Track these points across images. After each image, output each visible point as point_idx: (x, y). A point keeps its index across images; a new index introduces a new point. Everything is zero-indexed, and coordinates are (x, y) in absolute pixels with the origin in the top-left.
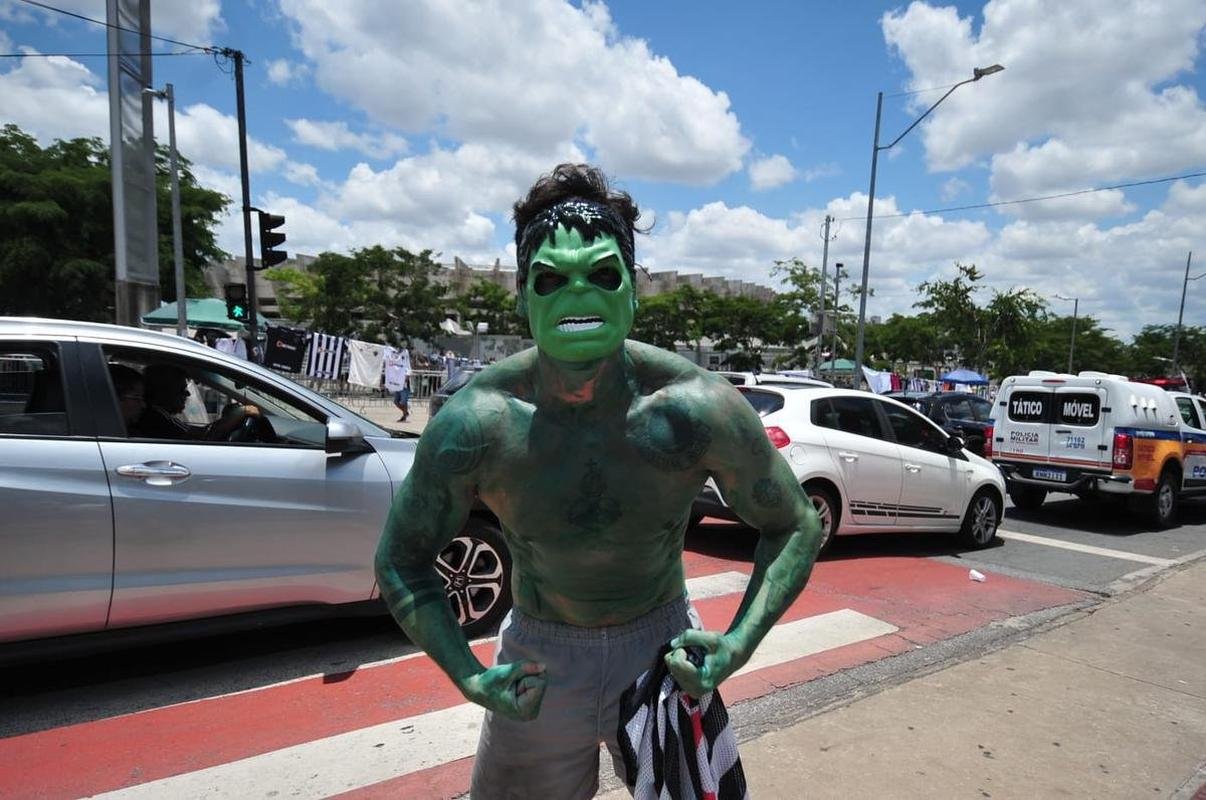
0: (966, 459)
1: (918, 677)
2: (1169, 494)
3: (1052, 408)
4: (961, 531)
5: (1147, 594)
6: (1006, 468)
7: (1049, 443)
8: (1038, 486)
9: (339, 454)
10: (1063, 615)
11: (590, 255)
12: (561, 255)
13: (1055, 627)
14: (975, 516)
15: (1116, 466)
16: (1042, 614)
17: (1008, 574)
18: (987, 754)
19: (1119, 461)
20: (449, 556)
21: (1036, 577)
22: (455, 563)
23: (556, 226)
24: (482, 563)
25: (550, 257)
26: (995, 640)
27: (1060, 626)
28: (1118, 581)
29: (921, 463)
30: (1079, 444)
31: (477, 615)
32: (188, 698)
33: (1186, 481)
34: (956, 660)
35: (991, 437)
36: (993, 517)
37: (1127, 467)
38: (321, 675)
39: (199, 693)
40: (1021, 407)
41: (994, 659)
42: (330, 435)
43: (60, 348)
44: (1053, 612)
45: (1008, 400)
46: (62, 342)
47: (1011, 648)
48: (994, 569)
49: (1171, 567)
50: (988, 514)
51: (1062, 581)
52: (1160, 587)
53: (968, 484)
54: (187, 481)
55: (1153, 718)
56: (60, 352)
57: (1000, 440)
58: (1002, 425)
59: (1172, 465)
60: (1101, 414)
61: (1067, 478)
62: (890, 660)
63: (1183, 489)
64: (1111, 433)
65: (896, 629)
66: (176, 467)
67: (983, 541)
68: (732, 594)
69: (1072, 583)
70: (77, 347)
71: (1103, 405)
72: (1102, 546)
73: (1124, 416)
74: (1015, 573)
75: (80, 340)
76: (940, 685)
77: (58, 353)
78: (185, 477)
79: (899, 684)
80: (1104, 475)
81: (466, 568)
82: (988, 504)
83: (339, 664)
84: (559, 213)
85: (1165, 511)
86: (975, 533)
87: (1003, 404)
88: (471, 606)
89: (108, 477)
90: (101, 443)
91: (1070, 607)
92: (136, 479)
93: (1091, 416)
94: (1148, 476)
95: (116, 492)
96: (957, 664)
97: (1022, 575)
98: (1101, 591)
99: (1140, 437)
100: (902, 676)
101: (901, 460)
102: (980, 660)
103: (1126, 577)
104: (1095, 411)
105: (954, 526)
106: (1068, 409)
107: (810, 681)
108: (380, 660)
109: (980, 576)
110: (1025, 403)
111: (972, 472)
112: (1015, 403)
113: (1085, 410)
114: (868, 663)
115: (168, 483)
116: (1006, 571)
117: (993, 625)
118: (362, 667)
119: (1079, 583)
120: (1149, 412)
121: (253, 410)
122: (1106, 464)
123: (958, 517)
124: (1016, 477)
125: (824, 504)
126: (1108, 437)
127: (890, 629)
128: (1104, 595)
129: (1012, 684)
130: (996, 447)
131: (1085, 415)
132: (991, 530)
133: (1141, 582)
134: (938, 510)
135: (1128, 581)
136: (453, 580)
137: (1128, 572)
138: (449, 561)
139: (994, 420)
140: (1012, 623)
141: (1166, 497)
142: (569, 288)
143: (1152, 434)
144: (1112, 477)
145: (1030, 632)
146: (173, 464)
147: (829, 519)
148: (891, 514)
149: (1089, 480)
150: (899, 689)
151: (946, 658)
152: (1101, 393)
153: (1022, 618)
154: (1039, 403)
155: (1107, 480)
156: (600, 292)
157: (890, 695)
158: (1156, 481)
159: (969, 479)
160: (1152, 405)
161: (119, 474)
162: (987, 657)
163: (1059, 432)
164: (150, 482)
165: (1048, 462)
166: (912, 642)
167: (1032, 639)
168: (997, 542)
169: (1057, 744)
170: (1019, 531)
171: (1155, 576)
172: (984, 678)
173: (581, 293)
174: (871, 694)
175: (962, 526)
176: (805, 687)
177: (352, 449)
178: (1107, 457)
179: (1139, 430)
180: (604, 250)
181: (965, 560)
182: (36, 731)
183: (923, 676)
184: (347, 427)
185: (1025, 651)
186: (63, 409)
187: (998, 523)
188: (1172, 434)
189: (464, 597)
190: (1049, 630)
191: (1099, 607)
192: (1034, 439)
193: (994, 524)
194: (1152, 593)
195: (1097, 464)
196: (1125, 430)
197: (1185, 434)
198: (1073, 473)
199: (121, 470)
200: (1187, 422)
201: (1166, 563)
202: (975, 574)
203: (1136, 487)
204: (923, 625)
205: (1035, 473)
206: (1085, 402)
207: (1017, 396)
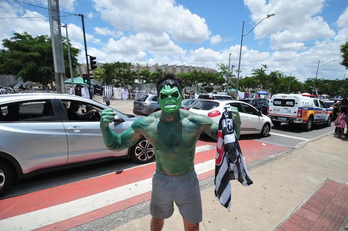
0: (262, 116)
1: (250, 170)
2: (311, 123)
3: (283, 103)
4: (260, 133)
5: (303, 148)
6: (272, 117)
7: (283, 111)
8: (279, 121)
9: (117, 123)
10: (284, 154)
11: (172, 91)
12: (166, 91)
14: (264, 130)
15: (298, 117)
16: (279, 154)
17: (271, 144)
18: (265, 188)
19: (299, 116)
20: (142, 145)
21: (278, 145)
22: (144, 146)
23: (165, 85)
24: (150, 146)
25: (164, 92)
26: (268, 161)
27: (283, 157)
28: (297, 145)
29: (252, 118)
30: (290, 112)
31: (149, 158)
32: (86, 178)
33: (315, 120)
35: (269, 110)
36: (268, 130)
37: (301, 117)
38: (115, 172)
39: (88, 177)
40: (276, 103)
41: (267, 165)
42: (115, 119)
44: (281, 154)
45: (273, 101)
46: (52, 99)
47: (271, 163)
48: (268, 142)
49: (310, 141)
50: (267, 129)
51: (284, 145)
52: (307, 147)
53: (263, 123)
54: (83, 131)
55: (303, 179)
57: (271, 110)
58: (271, 107)
59: (312, 116)
60: (295, 104)
61: (286, 120)
63: (314, 121)
64: (297, 109)
67: (266, 135)
68: (207, 151)
69: (286, 146)
71: (296, 102)
72: (294, 136)
73: (301, 104)
74: (273, 143)
75: (56, 98)
76: (255, 172)
77: (51, 101)
78: (83, 129)
80: (295, 119)
81: (147, 147)
82: (267, 127)
83: (119, 169)
84: (166, 82)
85: (309, 127)
86: (264, 134)
87: (272, 102)
88: (148, 156)
89: (65, 130)
90: (63, 123)
91: (285, 152)
92: (72, 131)
93: (293, 105)
94: (306, 119)
95: (67, 134)
96: (259, 167)
98: (293, 148)
99: (304, 110)
101: (247, 117)
102: (264, 166)
103: (299, 144)
104: (294, 103)
105: (259, 132)
106: (287, 103)
108: (128, 168)
110: (277, 102)
111: (263, 119)
112: (275, 102)
113: (291, 103)
115: (79, 131)
116: (271, 143)
117: (267, 157)
118: (124, 170)
119: (288, 146)
120: (307, 104)
121: (95, 110)
122: (296, 116)
123: (260, 130)
124: (274, 119)
126: (297, 110)
129: (271, 172)
130: (270, 112)
131: (291, 105)
132: (268, 133)
133: (302, 145)
134: (255, 129)
135: (299, 145)
136: (144, 150)
137: (300, 143)
138: (143, 145)
139: (269, 106)
140: (272, 156)
141: (310, 124)
142: (168, 98)
143: (307, 109)
144: (297, 119)
145: (276, 159)
146: (80, 127)
148: (244, 130)
149: (292, 120)
151: (256, 165)
152: (295, 99)
153: (274, 155)
154: (280, 102)
155: (296, 120)
156: (174, 98)
158: (307, 120)
159: (263, 121)
160: (307, 102)
161: (68, 130)
163: (285, 109)
164: (75, 131)
165: (282, 116)
166: (249, 162)
167: (276, 160)
168: (269, 135)
169: (281, 186)
170: (274, 132)
171: (306, 144)
172: (265, 170)
173: (170, 99)
175: (261, 132)
177: (120, 122)
178: (296, 114)
179: (304, 108)
180: (175, 90)
181: (261, 140)
182: (53, 187)
184: (119, 116)
185: (274, 163)
186: (53, 115)
187: (269, 131)
188: (312, 109)
189: (146, 154)
190: (280, 158)
191: (292, 152)
192: (279, 110)
193: (268, 131)
194: (305, 148)
195: (293, 116)
196: (301, 108)
197: (315, 108)
198: (288, 118)
199: (68, 128)
200: (316, 105)
201: (308, 140)
202: (264, 144)
203: (302, 122)
204: (251, 157)
205: (279, 118)
206: (291, 101)
207: (275, 100)
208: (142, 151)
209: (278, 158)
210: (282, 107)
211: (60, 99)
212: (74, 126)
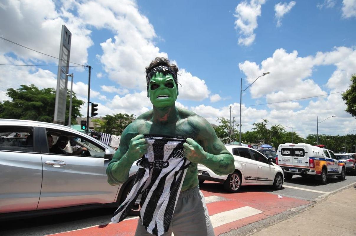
0: (273, 165)
1: (271, 226)
2: (325, 175)
3: (293, 152)
4: (273, 185)
5: (326, 201)
6: (283, 168)
7: (293, 162)
8: (290, 173)
9: (108, 159)
10: (306, 207)
11: (165, 79)
12: (157, 79)
13: (305, 211)
14: (277, 181)
15: (311, 167)
16: (300, 207)
19: (311, 166)
25: (155, 80)
26: (289, 215)
27: (306, 210)
28: (317, 198)
29: (262, 166)
30: (300, 162)
33: (328, 171)
34: (280, 220)
35: (277, 160)
36: (281, 181)
37: (313, 168)
38: (98, 225)
39: (62, 231)
40: (284, 152)
41: (290, 220)
42: (106, 154)
43: (34, 128)
44: (303, 207)
45: (281, 150)
47: (294, 216)
48: (284, 195)
49: (329, 194)
50: (280, 180)
51: (302, 198)
52: (329, 199)
53: (274, 172)
56: (34, 130)
57: (280, 161)
58: (280, 157)
59: (325, 168)
60: (305, 153)
61: (298, 170)
62: (262, 221)
63: (328, 174)
64: (308, 159)
65: (262, 212)
66: (62, 162)
67: (279, 188)
68: (215, 202)
69: (305, 199)
70: (39, 128)
71: (305, 151)
72: (310, 189)
73: (312, 155)
74: (289, 196)
76: (277, 228)
78: (64, 165)
79: (266, 228)
80: (308, 170)
82: (280, 177)
83: (103, 222)
84: (157, 69)
85: (324, 180)
86: (277, 185)
87: (279, 151)
89: (42, 164)
90: (42, 155)
91: (307, 205)
92: (51, 165)
93: (303, 154)
94: (319, 170)
95: (44, 169)
96: (281, 222)
97: (292, 197)
98: (314, 201)
99: (316, 160)
100: (266, 226)
101: (257, 165)
102: (286, 221)
103: (319, 197)
104: (304, 153)
105: (271, 183)
106: (297, 152)
107: (241, 227)
109: (281, 197)
110: (285, 151)
111: (274, 168)
112: (283, 151)
113: (301, 153)
114: (256, 222)
115: (59, 166)
116: (287, 196)
117: (288, 210)
118: (110, 223)
119: (307, 199)
120: (317, 153)
122: (308, 167)
123: (272, 181)
124: (285, 171)
125: (238, 177)
126: (308, 160)
127: (260, 212)
128: (315, 202)
129: (297, 227)
130: (279, 163)
131: (301, 154)
132: (281, 185)
133: (323, 198)
134: (267, 179)
139: (277, 156)
140: (293, 210)
141: (324, 176)
142: (160, 88)
143: (319, 159)
144: (310, 170)
145: (298, 212)
146: (61, 161)
147: (239, 181)
148: (255, 180)
149: (304, 171)
150: (266, 229)
151: (277, 220)
152: (304, 148)
153: (295, 208)
154: (289, 151)
155: (309, 171)
156: (168, 89)
157: (264, 231)
158: (321, 171)
159: (274, 171)
160: (317, 152)
161: (46, 164)
162: (289, 219)
163: (295, 158)
164: (54, 166)
165: (293, 167)
166: (267, 216)
167: (300, 214)
168: (282, 188)
170: (288, 185)
171: (327, 197)
172: (289, 226)
173: (163, 89)
174: (258, 231)
175: (274, 183)
176: (240, 229)
178: (308, 165)
179: (316, 158)
180: (169, 78)
181: (275, 193)
183: (272, 225)
184: (111, 151)
185: (299, 218)
186: (32, 145)
187: (283, 183)
188: (324, 159)
190: (303, 212)
191: (314, 205)
192: (289, 161)
193: (281, 183)
194: (328, 201)
195: (306, 167)
196: (312, 158)
197: (327, 159)
198: (300, 169)
199: (46, 162)
200: (326, 156)
201: (328, 193)
202: (280, 196)
203: (316, 173)
204: (269, 210)
205: (290, 169)
206: (301, 151)
207: (283, 149)
209: (301, 211)
210: (292, 157)
211: (44, 128)
212: (55, 160)
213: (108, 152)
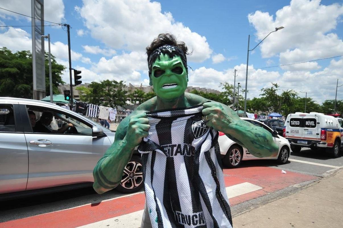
0: (278, 137)
2: (337, 147)
3: (302, 123)
4: (278, 159)
5: (334, 176)
6: (290, 140)
7: (302, 133)
8: (298, 145)
9: (96, 137)
10: (310, 183)
11: (172, 63)
12: (162, 63)
13: (308, 187)
14: (282, 154)
15: (322, 139)
16: (304, 183)
17: (293, 171)
18: (293, 226)
20: (129, 167)
21: (301, 172)
22: (131, 170)
23: (160, 54)
24: (138, 169)
25: (159, 64)
26: (291, 191)
27: (310, 186)
28: (325, 173)
30: (311, 133)
31: (137, 185)
32: (50, 211)
33: (342, 143)
34: (280, 197)
35: (285, 131)
36: (287, 155)
37: (325, 139)
38: (91, 204)
40: (293, 123)
41: (292, 197)
42: (93, 131)
43: (14, 106)
44: (308, 182)
46: (14, 104)
47: (296, 193)
48: (288, 170)
49: (340, 169)
50: (286, 154)
51: (309, 173)
52: (338, 175)
53: (280, 145)
54: (50, 145)
55: (341, 214)
57: (288, 132)
58: (288, 128)
59: (338, 139)
60: (317, 124)
61: (308, 143)
62: (261, 197)
63: (341, 146)
64: (320, 130)
65: (262, 188)
66: (47, 141)
67: (284, 162)
69: (311, 174)
70: (19, 106)
71: (317, 122)
72: (319, 163)
73: (324, 125)
74: (294, 171)
75: (20, 103)
76: (276, 205)
77: (13, 108)
79: (264, 205)
80: (319, 142)
81: (134, 171)
82: (286, 151)
83: (96, 200)
84: (161, 50)
85: (336, 152)
86: (282, 159)
87: (288, 122)
88: (135, 183)
89: (27, 144)
90: (25, 134)
91: (312, 181)
92: (36, 145)
93: (314, 125)
94: (331, 142)
95: (29, 149)
96: (281, 198)
97: (297, 171)
98: (320, 176)
99: (328, 131)
100: (265, 202)
102: (287, 197)
104: (315, 123)
106: (307, 123)
107: (238, 204)
108: (108, 199)
109: (285, 172)
110: (295, 122)
111: (280, 141)
112: (292, 122)
113: (312, 123)
114: (254, 198)
115: (45, 146)
116: (292, 171)
117: (290, 186)
118: (103, 201)
119: (314, 174)
120: (331, 123)
121: (71, 125)
122: (319, 139)
124: (293, 143)
125: (238, 151)
126: (319, 131)
127: (260, 188)
128: (321, 177)
129: (298, 204)
130: (286, 134)
131: (312, 125)
132: (287, 158)
133: (332, 173)
135: (328, 173)
136: (130, 174)
137: (328, 170)
138: (129, 169)
139: (285, 127)
140: (296, 186)
141: (336, 148)
142: (165, 74)
143: (332, 130)
144: (321, 143)
145: (301, 188)
146: (47, 140)
147: (240, 155)
149: (314, 143)
150: (264, 206)
151: (277, 197)
152: (316, 118)
153: (299, 184)
154: (299, 121)
155: (319, 144)
156: (176, 75)
157: (262, 208)
158: (333, 144)
159: (280, 143)
160: (331, 122)
161: (31, 143)
162: (290, 196)
163: (305, 130)
164: (39, 146)
165: (302, 139)
166: (267, 192)
167: (302, 190)
168: (288, 162)
169: (313, 223)
170: (294, 159)
171: (336, 172)
172: (289, 203)
173: (169, 76)
174: (256, 208)
175: (278, 157)
176: (236, 206)
177: (100, 136)
178: (319, 137)
179: (328, 129)
180: (177, 61)
181: (280, 167)
182: (4, 222)
183: (271, 202)
184: (98, 129)
185: (301, 194)
186: (14, 124)
187: (289, 156)
188: (338, 130)
189: (133, 180)
190: (307, 188)
191: (320, 181)
192: (297, 132)
193: (287, 157)
194: (336, 176)
195: (315, 139)
196: (324, 129)
197: (341, 130)
198: (309, 142)
199: (31, 142)
200: (341, 126)
201: (338, 167)
202: (283, 171)
203: (328, 145)
204: (269, 187)
205: (298, 142)
206: (312, 121)
207: (292, 119)
208: (128, 175)
209: (304, 188)
210: (301, 128)
211: (25, 105)
212: (39, 139)
213: (95, 129)
